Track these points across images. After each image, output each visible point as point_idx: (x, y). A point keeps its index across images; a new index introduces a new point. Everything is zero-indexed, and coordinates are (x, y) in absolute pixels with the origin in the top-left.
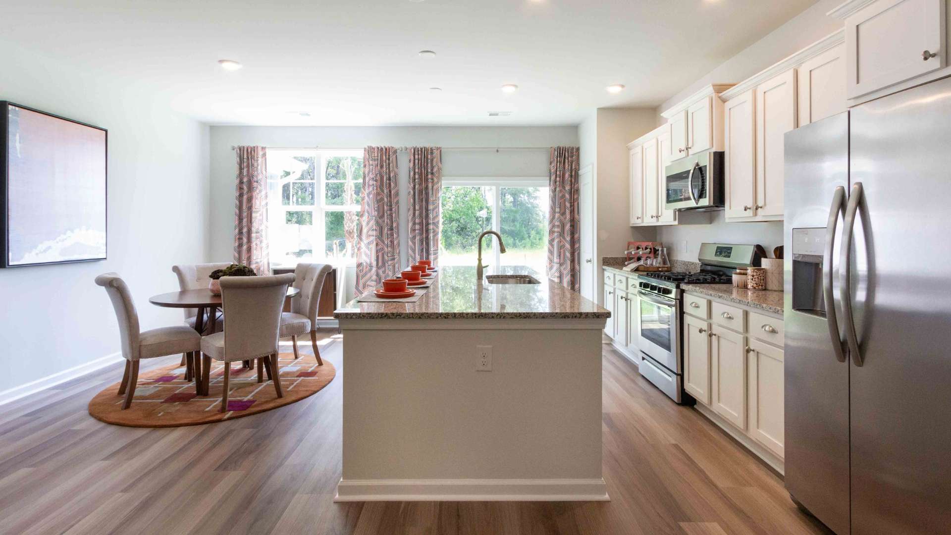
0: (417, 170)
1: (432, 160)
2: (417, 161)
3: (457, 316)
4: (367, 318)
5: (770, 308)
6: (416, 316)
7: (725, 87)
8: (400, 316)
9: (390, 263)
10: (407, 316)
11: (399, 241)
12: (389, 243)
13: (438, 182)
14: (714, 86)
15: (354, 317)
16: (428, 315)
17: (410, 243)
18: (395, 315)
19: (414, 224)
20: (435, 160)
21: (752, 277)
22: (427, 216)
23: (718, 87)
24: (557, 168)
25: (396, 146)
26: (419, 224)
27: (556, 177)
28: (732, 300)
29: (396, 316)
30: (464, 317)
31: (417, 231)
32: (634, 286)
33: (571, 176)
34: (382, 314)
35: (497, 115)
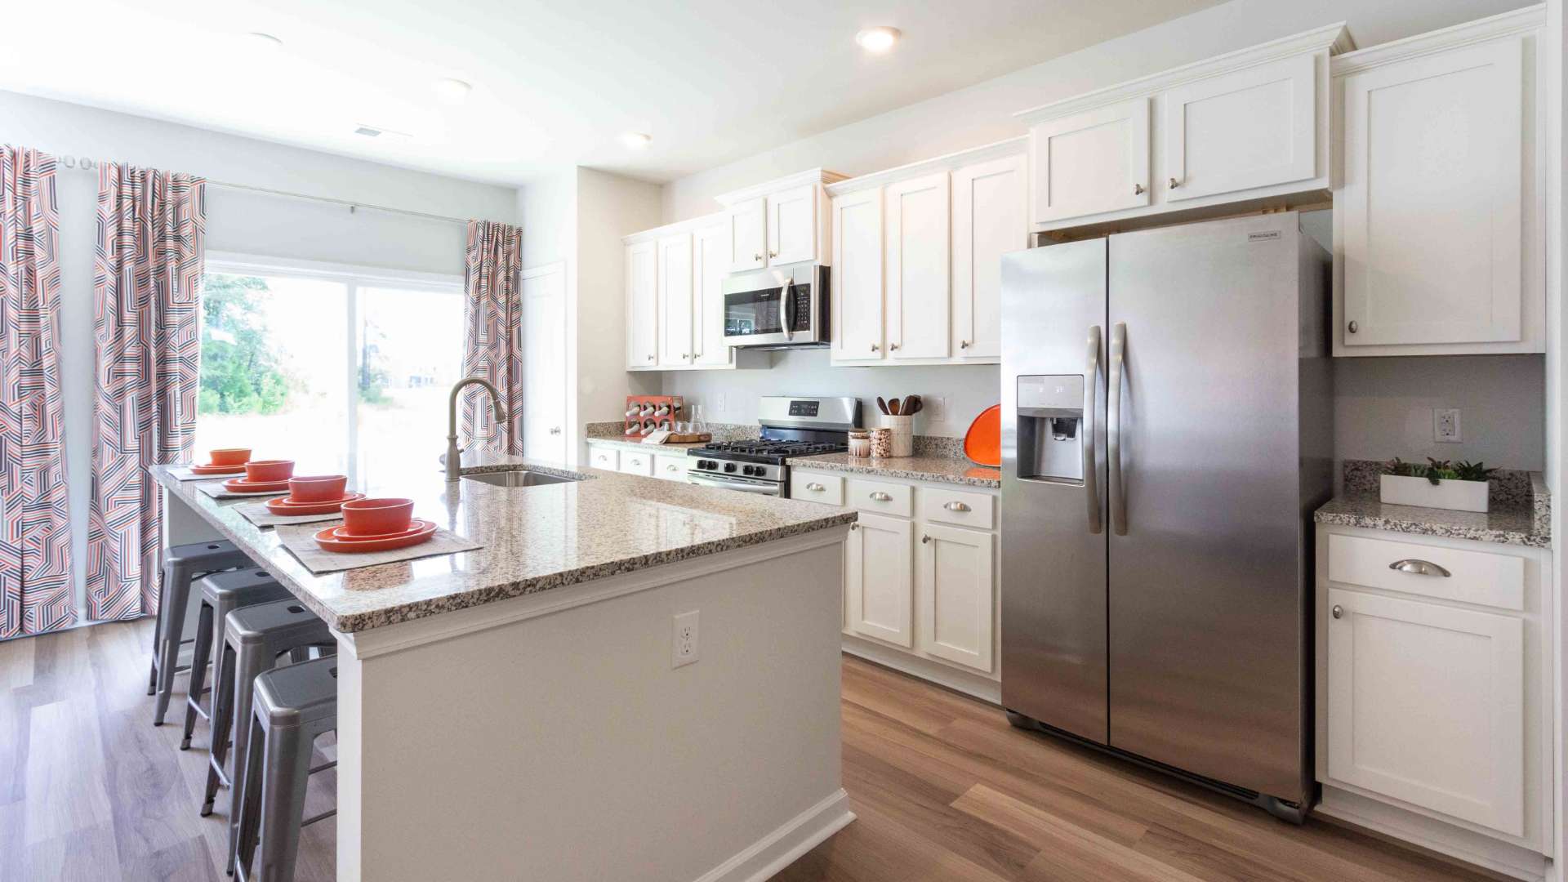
0: (127, 224)
1: (177, 207)
2: (127, 203)
3: (650, 562)
4: (449, 610)
5: (961, 480)
6: (570, 577)
7: (837, 177)
8: (534, 586)
9: (27, 462)
10: (550, 583)
11: (63, 403)
12: (27, 410)
13: (194, 261)
14: (822, 171)
15: (412, 615)
16: (593, 571)
17: (105, 407)
18: (521, 587)
19: (120, 358)
20: (186, 207)
21: (879, 441)
22: (162, 339)
23: (826, 174)
24: (481, 261)
25: (50, 151)
26: (136, 359)
27: (480, 278)
28: (892, 474)
29: (525, 588)
30: (662, 561)
31: (128, 379)
32: (672, 468)
33: (507, 279)
34: (489, 590)
35: (375, 133)
